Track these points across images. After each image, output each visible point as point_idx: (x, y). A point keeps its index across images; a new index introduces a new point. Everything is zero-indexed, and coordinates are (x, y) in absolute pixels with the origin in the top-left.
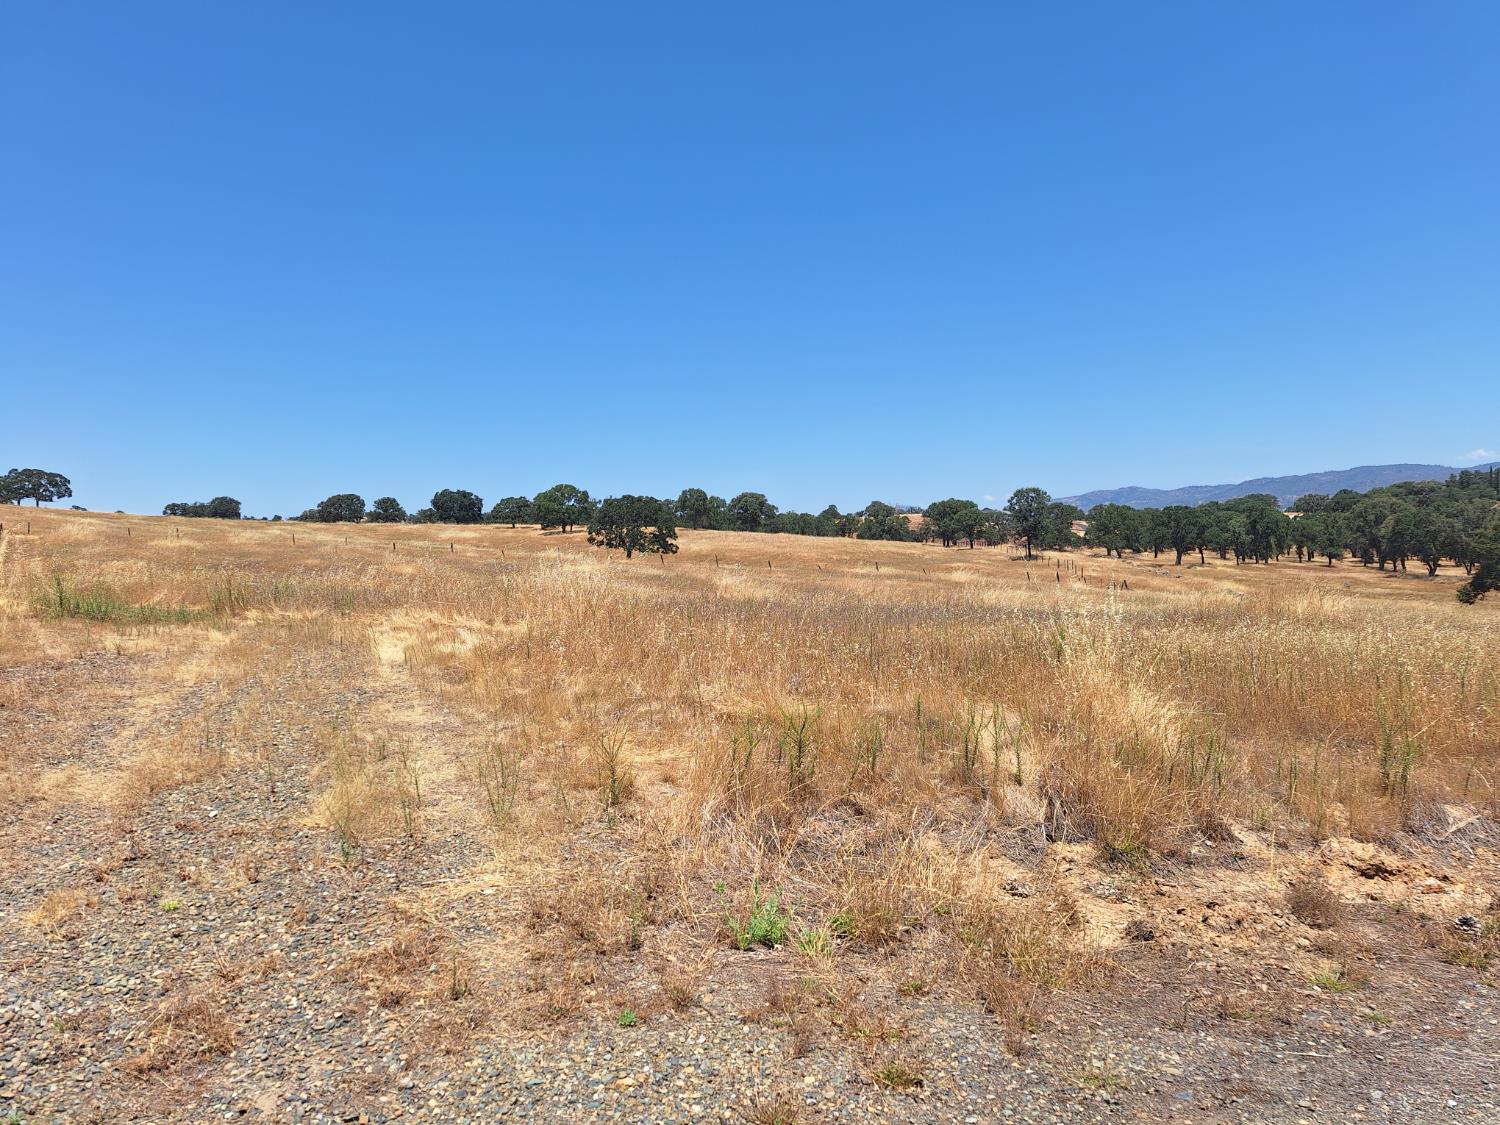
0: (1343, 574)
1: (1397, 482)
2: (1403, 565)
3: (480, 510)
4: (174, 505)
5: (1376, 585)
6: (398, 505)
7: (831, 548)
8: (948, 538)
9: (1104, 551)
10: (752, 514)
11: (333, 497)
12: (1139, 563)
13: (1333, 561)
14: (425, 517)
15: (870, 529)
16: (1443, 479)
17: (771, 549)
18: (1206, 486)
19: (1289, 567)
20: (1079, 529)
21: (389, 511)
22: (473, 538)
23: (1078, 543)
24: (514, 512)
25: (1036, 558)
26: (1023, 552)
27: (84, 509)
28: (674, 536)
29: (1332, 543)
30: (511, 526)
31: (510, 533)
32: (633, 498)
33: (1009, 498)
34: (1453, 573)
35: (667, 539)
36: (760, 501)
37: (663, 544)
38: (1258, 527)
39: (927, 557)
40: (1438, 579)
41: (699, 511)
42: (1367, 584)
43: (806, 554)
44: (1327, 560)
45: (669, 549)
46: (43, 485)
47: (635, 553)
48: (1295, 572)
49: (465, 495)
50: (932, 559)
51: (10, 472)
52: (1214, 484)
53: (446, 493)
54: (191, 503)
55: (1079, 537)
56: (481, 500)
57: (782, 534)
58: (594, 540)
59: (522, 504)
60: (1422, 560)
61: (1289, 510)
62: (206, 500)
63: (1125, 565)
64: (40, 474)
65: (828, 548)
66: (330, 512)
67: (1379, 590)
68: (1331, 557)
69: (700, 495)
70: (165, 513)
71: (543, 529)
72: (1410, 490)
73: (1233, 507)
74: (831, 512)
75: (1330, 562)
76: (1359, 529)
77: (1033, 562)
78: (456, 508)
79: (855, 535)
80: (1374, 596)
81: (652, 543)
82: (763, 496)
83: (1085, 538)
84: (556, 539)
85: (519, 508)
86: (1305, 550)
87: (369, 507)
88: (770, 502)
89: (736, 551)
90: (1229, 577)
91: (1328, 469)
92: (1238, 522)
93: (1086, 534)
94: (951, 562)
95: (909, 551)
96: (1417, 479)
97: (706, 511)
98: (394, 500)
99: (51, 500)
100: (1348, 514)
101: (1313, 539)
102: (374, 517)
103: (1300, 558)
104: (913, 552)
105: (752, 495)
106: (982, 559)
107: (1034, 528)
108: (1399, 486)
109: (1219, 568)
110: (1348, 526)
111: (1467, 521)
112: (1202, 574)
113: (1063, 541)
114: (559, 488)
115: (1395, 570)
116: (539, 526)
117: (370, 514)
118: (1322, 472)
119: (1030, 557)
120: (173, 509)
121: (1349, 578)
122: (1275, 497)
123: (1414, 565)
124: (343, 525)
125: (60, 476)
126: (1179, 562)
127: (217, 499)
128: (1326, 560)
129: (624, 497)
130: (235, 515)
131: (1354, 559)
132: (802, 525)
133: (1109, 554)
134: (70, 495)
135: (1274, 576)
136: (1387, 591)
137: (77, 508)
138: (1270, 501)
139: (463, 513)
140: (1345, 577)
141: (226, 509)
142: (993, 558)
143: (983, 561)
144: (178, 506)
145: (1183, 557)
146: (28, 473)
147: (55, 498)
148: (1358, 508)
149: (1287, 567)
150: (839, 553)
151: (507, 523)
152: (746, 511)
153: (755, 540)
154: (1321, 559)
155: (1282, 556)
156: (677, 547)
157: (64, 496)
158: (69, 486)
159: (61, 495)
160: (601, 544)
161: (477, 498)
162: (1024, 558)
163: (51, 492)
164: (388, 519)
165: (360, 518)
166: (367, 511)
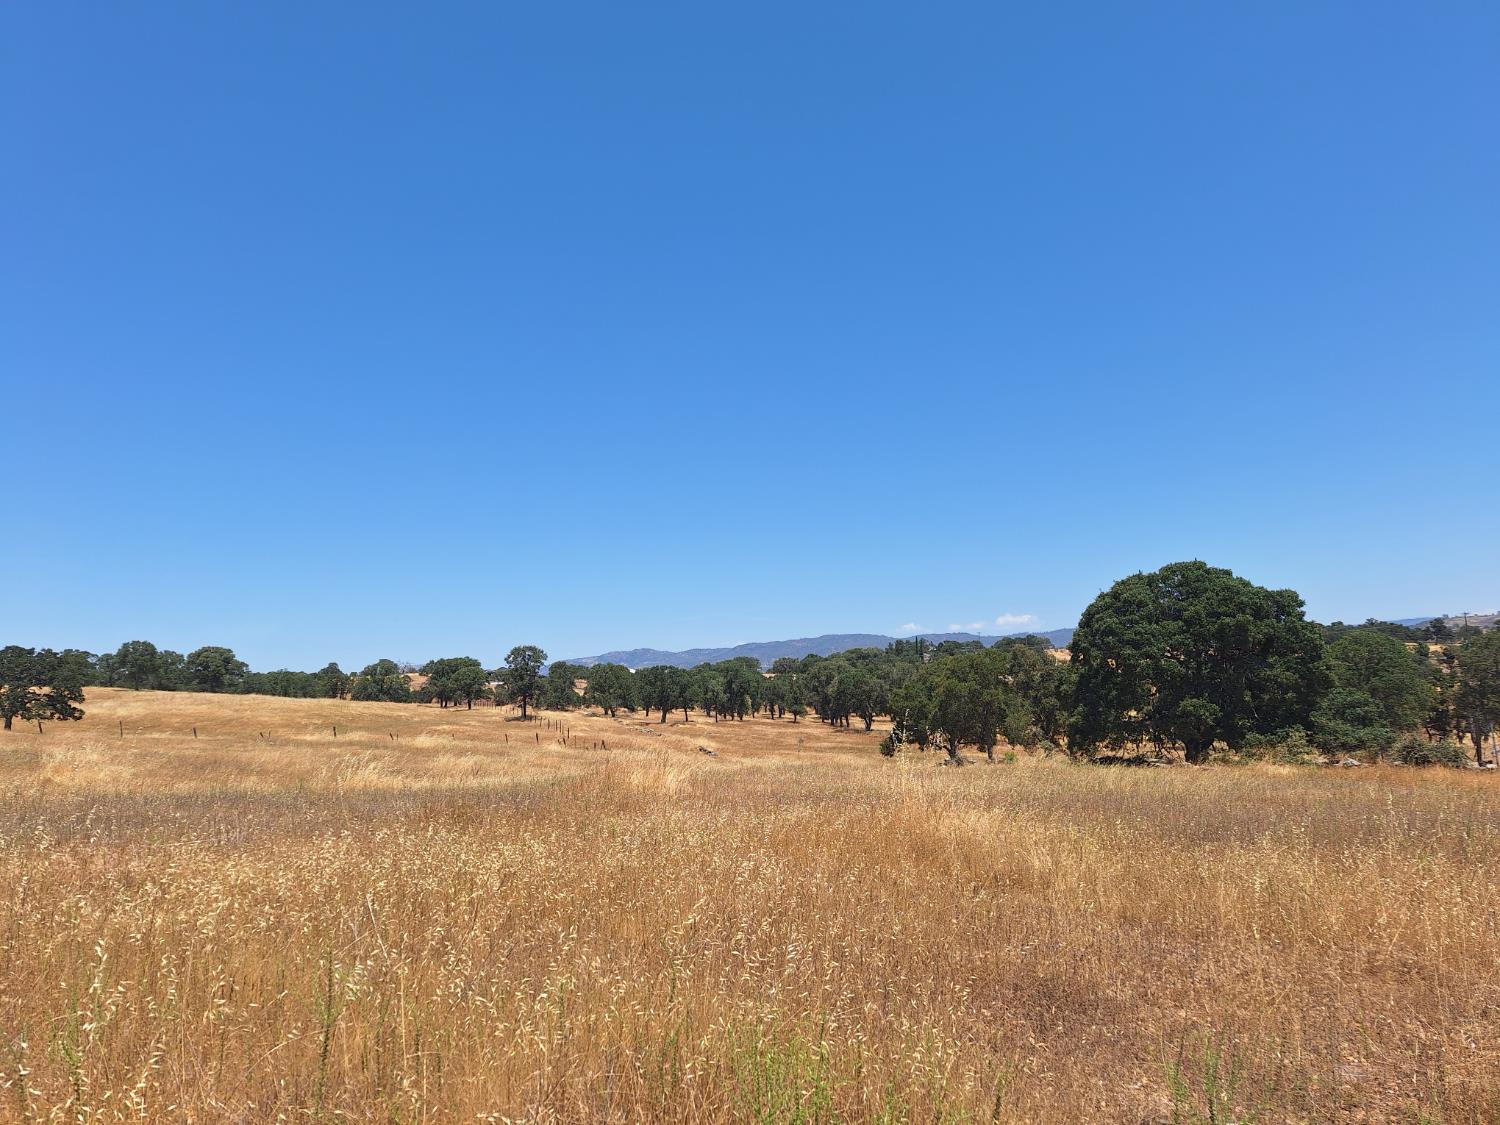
0: (802, 730)
1: (850, 649)
2: (847, 720)
5: (824, 739)
8: (445, 697)
9: (601, 710)
10: (214, 672)
12: (628, 722)
13: (798, 717)
15: (365, 688)
16: (883, 647)
17: (228, 713)
20: (581, 687)
23: (578, 702)
25: (530, 718)
26: (518, 712)
28: (81, 699)
29: (797, 701)
33: (506, 656)
34: (884, 726)
35: (70, 703)
36: (226, 657)
37: (63, 707)
38: (733, 686)
40: (873, 733)
42: (818, 739)
43: (267, 719)
44: (793, 717)
45: (69, 714)
47: (16, 721)
48: (762, 728)
50: (419, 723)
52: (713, 647)
55: (579, 697)
57: (253, 695)
60: (861, 716)
61: (769, 672)
63: (616, 724)
67: (826, 744)
68: (796, 713)
69: (149, 649)
72: (859, 657)
73: (718, 669)
74: (333, 669)
75: (796, 718)
76: (815, 689)
77: (527, 723)
79: (349, 696)
80: (821, 750)
81: (44, 706)
82: (230, 651)
83: (584, 698)
86: (776, 707)
88: (239, 658)
89: (176, 716)
90: (705, 734)
91: (803, 637)
92: (717, 684)
93: (585, 693)
94: (438, 725)
95: (396, 714)
96: (864, 647)
97: (155, 670)
100: (805, 675)
101: (782, 697)
103: (773, 715)
105: (217, 650)
106: (473, 720)
107: (530, 686)
108: (852, 652)
109: (698, 726)
110: (806, 687)
111: (893, 682)
112: (682, 733)
113: (563, 700)
115: (841, 726)
118: (798, 638)
119: (525, 717)
121: (804, 733)
122: (758, 660)
123: (857, 722)
126: (664, 720)
131: (817, 716)
132: (285, 684)
133: (606, 713)
135: (743, 732)
136: (833, 745)
138: (751, 664)
140: (802, 733)
142: (487, 719)
143: (473, 723)
145: (667, 716)
148: (813, 670)
149: (760, 724)
150: (309, 717)
152: (205, 668)
153: (210, 702)
154: (788, 716)
155: (756, 714)
156: (82, 712)
162: (518, 719)
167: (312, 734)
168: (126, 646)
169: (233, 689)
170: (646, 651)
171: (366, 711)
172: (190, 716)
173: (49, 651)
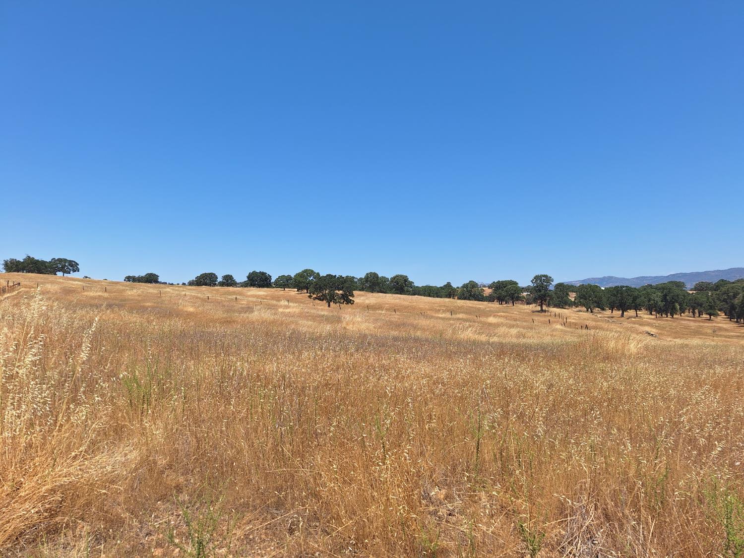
3: (270, 281)
4: (129, 277)
5: (732, 331)
6: (233, 278)
7: (437, 304)
8: (501, 300)
9: (584, 309)
10: (401, 286)
11: (203, 274)
12: (600, 316)
13: (712, 317)
14: (245, 285)
15: (463, 294)
17: (406, 303)
18: (649, 277)
19: (685, 320)
20: (572, 297)
21: (229, 281)
22: (264, 295)
23: (571, 304)
24: (285, 282)
25: (545, 311)
26: (539, 308)
27: (90, 278)
28: (353, 296)
29: (711, 307)
30: (283, 289)
31: (282, 293)
32: (332, 276)
33: (532, 280)
35: (349, 297)
36: (405, 279)
37: (347, 299)
38: (668, 298)
39: (488, 309)
41: (373, 283)
42: (726, 330)
43: (423, 306)
45: (349, 302)
46: (67, 266)
47: (332, 304)
48: (688, 322)
49: (263, 274)
50: (489, 311)
51: (52, 260)
52: (654, 275)
53: (254, 273)
54: (137, 276)
55: (571, 301)
56: (271, 277)
57: (416, 296)
58: (312, 296)
59: (289, 278)
61: (691, 290)
62: (143, 274)
63: (593, 317)
64: (65, 260)
65: (436, 303)
66: (201, 281)
67: (732, 334)
68: (710, 315)
69: (375, 275)
70: (125, 280)
71: (298, 291)
73: (657, 288)
74: (448, 285)
75: (710, 318)
76: (725, 300)
77: (543, 313)
78: (259, 280)
79: (456, 297)
80: (729, 337)
81: (340, 298)
82: (407, 276)
83: (574, 302)
84: (303, 296)
85: (287, 281)
86: (696, 311)
87: (220, 279)
88: (410, 279)
89: (387, 304)
90: (649, 324)
91: (716, 269)
92: (657, 297)
93: (575, 300)
95: (478, 306)
97: (378, 284)
98: (232, 276)
100: (718, 292)
101: (701, 305)
102: (222, 284)
103: (694, 315)
104: (480, 306)
105: (401, 276)
106: (515, 311)
107: (544, 295)
109: (644, 320)
110: (718, 299)
112: (634, 323)
113: (563, 303)
114: (306, 271)
116: (296, 290)
117: (220, 282)
119: (542, 311)
120: (129, 279)
121: (716, 326)
122: (684, 283)
124: (204, 288)
125: (74, 262)
126: (622, 315)
128: (708, 316)
129: (327, 275)
130: (156, 281)
131: (726, 317)
132: (429, 291)
133: (587, 311)
134: (78, 271)
135: (674, 324)
136: (739, 334)
137: (87, 277)
138: (679, 285)
139: (262, 283)
141: (151, 279)
142: (523, 311)
143: (515, 313)
144: (131, 277)
145: (625, 313)
146: (60, 260)
147: (71, 272)
148: (724, 289)
150: (440, 306)
151: (281, 288)
152: (397, 284)
153: (400, 298)
154: (705, 316)
155: (682, 314)
156: (354, 301)
157: (76, 271)
158: (78, 266)
159: (74, 271)
160: (315, 299)
161: (269, 275)
162: (538, 311)
163: (70, 269)
164: (228, 285)
165: (215, 285)
166: (219, 281)
167: (442, 314)
168: (367, 274)
169: (408, 293)
172: (392, 304)
173: (341, 276)
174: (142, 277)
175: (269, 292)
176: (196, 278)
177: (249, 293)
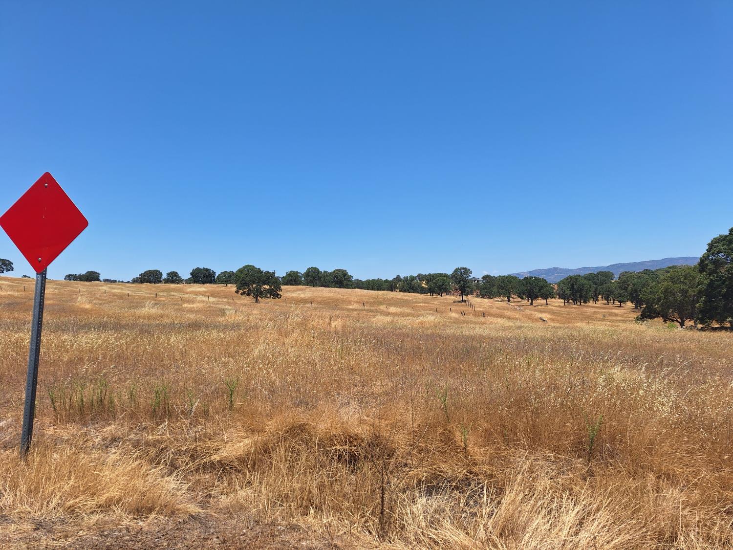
3: (213, 277)
4: (70, 275)
6: (178, 275)
10: (340, 280)
11: (148, 271)
14: (188, 282)
21: (174, 278)
24: (227, 278)
25: (465, 301)
27: (29, 277)
28: (280, 290)
29: (621, 295)
30: (226, 285)
31: (223, 289)
35: (276, 291)
36: (344, 273)
37: (274, 293)
38: (575, 287)
39: (414, 301)
44: (619, 304)
45: (278, 296)
46: (0, 265)
49: (207, 270)
53: (198, 269)
54: (78, 274)
56: (215, 273)
58: (239, 292)
59: (231, 274)
66: (145, 279)
70: (65, 279)
78: (202, 276)
81: (267, 293)
82: (346, 271)
85: (229, 276)
86: (611, 299)
87: (164, 276)
88: (349, 274)
92: (565, 286)
97: (320, 278)
98: (177, 273)
99: (3, 273)
102: (167, 281)
103: (608, 302)
104: (408, 298)
105: (341, 270)
119: (463, 301)
120: (70, 277)
124: (145, 285)
125: (8, 261)
127: (88, 272)
130: (97, 279)
134: (13, 270)
137: (26, 276)
139: (205, 279)
141: (92, 277)
142: (445, 301)
144: (72, 275)
145: (534, 302)
147: (5, 272)
149: (596, 307)
151: (223, 284)
152: (337, 278)
154: (617, 303)
155: (596, 302)
156: (281, 296)
157: (9, 270)
158: (12, 266)
159: (8, 270)
160: (242, 294)
161: (213, 271)
162: (459, 302)
163: (3, 269)
164: (173, 282)
165: (160, 282)
166: (163, 278)
167: (353, 306)
168: (308, 269)
169: (347, 287)
170: (556, 269)
171: (394, 297)
172: (325, 297)
174: (83, 275)
175: (210, 288)
176: (140, 275)
177: (189, 290)
